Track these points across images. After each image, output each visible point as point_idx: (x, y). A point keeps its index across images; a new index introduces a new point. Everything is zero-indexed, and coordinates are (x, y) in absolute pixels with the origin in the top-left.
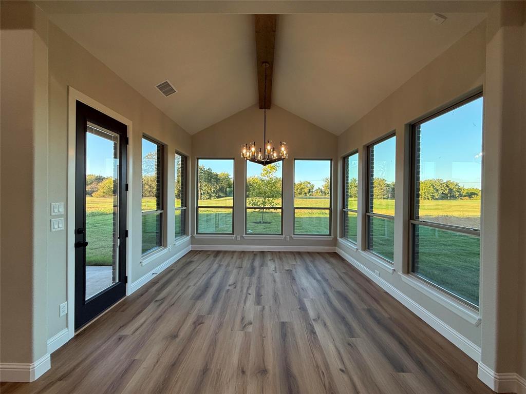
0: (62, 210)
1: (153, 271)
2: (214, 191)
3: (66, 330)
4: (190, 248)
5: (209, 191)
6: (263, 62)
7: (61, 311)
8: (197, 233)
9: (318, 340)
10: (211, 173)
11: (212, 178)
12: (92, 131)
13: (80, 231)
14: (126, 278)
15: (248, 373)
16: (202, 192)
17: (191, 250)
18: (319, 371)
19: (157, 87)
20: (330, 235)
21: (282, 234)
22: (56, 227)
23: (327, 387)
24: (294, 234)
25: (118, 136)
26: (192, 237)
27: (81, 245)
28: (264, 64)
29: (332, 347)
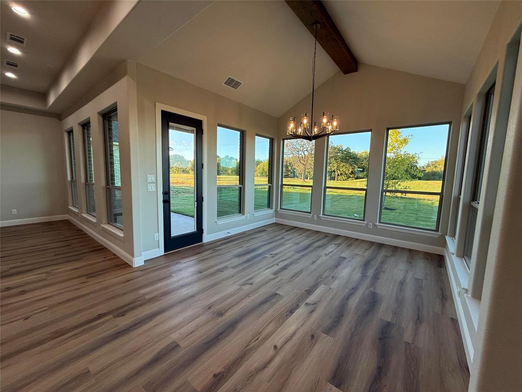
0: (154, 179)
1: (229, 231)
2: (352, 172)
3: (158, 249)
4: (273, 220)
5: (347, 172)
6: (313, 24)
7: (155, 237)
8: (281, 208)
9: (287, 318)
10: (350, 153)
11: (349, 158)
12: (173, 128)
13: (167, 193)
14: (202, 230)
15: (211, 310)
16: (339, 173)
17: (274, 222)
18: (256, 336)
19: (225, 83)
20: (437, 230)
21: (364, 220)
22: (150, 189)
23: (247, 348)
24: (380, 222)
25: (195, 129)
26: (276, 211)
27: (167, 202)
28: (314, 25)
29: (292, 329)
